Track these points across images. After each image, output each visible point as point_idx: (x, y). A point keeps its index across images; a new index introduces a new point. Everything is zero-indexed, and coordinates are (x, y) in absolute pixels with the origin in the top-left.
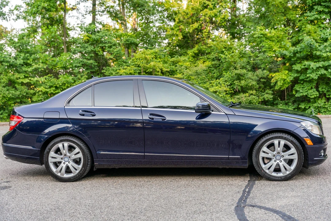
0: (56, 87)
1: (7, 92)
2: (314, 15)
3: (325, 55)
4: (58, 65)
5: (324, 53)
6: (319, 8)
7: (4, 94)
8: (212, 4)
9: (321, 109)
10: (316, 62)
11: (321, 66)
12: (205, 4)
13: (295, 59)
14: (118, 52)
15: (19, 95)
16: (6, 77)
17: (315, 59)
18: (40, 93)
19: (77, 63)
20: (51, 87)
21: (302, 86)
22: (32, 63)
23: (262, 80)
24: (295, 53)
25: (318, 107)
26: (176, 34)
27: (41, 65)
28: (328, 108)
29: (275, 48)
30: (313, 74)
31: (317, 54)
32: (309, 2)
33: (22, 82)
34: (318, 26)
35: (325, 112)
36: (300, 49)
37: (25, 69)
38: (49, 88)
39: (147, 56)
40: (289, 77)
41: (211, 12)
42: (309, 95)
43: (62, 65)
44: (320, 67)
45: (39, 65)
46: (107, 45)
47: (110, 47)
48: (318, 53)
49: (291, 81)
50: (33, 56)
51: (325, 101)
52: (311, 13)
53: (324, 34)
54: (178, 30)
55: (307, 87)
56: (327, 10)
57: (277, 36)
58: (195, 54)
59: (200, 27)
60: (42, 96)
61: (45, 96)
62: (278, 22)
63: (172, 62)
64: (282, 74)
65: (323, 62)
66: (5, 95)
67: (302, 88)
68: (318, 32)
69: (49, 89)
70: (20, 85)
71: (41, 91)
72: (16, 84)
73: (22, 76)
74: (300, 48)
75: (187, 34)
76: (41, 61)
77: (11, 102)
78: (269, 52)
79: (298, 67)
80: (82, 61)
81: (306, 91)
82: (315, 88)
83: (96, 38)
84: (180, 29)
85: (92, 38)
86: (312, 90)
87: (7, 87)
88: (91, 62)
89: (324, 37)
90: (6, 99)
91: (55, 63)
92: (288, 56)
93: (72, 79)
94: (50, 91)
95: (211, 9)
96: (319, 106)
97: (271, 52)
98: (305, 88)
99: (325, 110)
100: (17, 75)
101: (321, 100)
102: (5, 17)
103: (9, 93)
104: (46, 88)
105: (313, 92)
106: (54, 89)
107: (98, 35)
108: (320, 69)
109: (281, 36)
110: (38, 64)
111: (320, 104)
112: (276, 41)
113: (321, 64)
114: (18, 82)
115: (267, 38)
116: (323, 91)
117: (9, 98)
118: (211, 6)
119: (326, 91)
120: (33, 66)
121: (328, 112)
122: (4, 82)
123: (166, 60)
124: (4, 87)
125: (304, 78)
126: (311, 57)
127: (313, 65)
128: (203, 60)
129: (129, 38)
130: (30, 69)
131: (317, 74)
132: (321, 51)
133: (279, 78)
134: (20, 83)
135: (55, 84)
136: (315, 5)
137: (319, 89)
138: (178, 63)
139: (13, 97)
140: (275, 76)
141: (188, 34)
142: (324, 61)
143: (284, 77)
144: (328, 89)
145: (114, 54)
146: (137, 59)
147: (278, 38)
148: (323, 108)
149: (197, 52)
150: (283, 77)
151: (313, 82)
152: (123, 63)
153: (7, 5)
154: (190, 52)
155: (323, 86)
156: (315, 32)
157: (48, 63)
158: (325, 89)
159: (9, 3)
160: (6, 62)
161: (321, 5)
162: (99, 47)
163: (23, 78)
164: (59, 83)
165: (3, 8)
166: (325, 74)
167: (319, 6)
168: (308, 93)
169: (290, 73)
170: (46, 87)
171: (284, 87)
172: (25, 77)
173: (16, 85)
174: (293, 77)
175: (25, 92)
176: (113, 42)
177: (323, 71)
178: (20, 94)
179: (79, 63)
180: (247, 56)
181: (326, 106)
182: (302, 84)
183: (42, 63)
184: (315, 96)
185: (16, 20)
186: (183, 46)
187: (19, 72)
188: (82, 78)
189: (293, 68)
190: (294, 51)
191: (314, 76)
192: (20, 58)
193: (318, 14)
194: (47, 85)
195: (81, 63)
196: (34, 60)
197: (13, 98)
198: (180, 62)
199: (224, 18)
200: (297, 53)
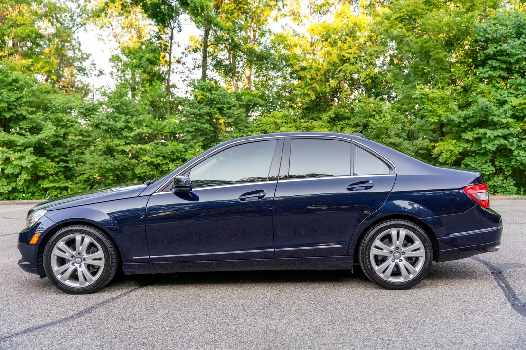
0: (164, 157)
1: (105, 162)
2: (488, 72)
3: (504, 121)
4: (164, 130)
5: (504, 118)
6: (494, 63)
7: (101, 164)
8: (354, 58)
9: (498, 189)
10: (493, 130)
11: (500, 134)
12: (344, 57)
13: (466, 126)
14: (240, 115)
15: (119, 166)
16: (103, 144)
17: (491, 126)
18: (145, 163)
19: (189, 127)
20: (157, 156)
21: (474, 160)
22: (133, 126)
23: (420, 151)
24: (465, 118)
25: (494, 186)
26: (307, 93)
27: (145, 130)
28: (507, 187)
29: (440, 112)
30: (489, 144)
31: (494, 119)
32: (480, 56)
33: (122, 150)
34: (492, 85)
35: (503, 192)
36: (473, 113)
37: (125, 133)
38: (155, 157)
39: (277, 120)
40: (458, 148)
41: (353, 66)
42: (483, 171)
43: (171, 130)
44: (498, 136)
45: (143, 129)
46: (225, 106)
47: (230, 108)
48: (496, 119)
49: (460, 153)
50: (135, 118)
51: (502, 179)
52: (484, 69)
53: (501, 95)
54: (310, 88)
55: (480, 161)
56: (504, 66)
57: (441, 97)
58: (331, 118)
59: (339, 85)
60: (146, 167)
61: (150, 167)
62: (441, 80)
63: (305, 127)
64: (448, 144)
65: (501, 130)
66: (102, 166)
67: (474, 161)
68: (492, 93)
69: (156, 159)
70: (120, 153)
71: (146, 161)
72: (114, 152)
73: (122, 142)
74: (472, 111)
75: (319, 93)
76: (144, 124)
77: (110, 174)
78: (432, 117)
79: (469, 135)
80: (195, 126)
81: (479, 165)
82: (490, 162)
83: (212, 97)
84: (312, 88)
85: (207, 97)
86: (487, 164)
87: (105, 156)
88: (207, 126)
89: (501, 99)
90: (104, 171)
91: (160, 127)
92: (457, 122)
93: (183, 147)
94: (157, 161)
95: (352, 64)
96: (496, 184)
97: (434, 117)
98: (478, 162)
99: (503, 190)
100: (116, 141)
101: (498, 177)
102: (85, 72)
103: (107, 163)
104: (151, 158)
105: (488, 167)
106: (161, 158)
107: (215, 94)
108: (498, 138)
109: (446, 97)
110: (141, 128)
111: (497, 182)
112: (440, 103)
113: (499, 132)
114: (118, 150)
115: (429, 100)
116: (500, 166)
117: (107, 169)
118: (352, 60)
119: (504, 166)
120: (135, 130)
121: (506, 192)
122: (101, 150)
123: (298, 126)
124: (101, 155)
125: (477, 149)
126: (484, 123)
127: (489, 133)
128: (341, 126)
129: (252, 97)
130: (132, 134)
131: (494, 145)
132: (499, 116)
133: (444, 149)
134: (121, 151)
135: (162, 153)
136: (490, 59)
137: (496, 164)
138: (313, 129)
139: (112, 167)
140: (439, 146)
141: (321, 94)
142: (503, 128)
143: (452, 148)
144: (507, 163)
145: (235, 118)
146: (262, 124)
147: (442, 99)
148: (500, 187)
149: (334, 116)
150: (450, 148)
151: (487, 155)
152: (244, 128)
153: (88, 59)
154: (325, 117)
155: (501, 159)
156: (490, 93)
157: (153, 127)
158: (503, 163)
159: (90, 56)
160: (104, 126)
161: (496, 59)
162: (216, 109)
163: (123, 145)
164: (168, 151)
165: (83, 62)
166: (505, 145)
167: (495, 61)
168: (481, 169)
169: (458, 143)
170: (152, 156)
171: (451, 161)
172: (127, 144)
173: (115, 154)
174: (462, 148)
175: (126, 162)
176: (232, 103)
177: (502, 141)
178: (121, 164)
179: (192, 127)
180: (400, 122)
181: (504, 185)
182: (474, 157)
183: (146, 126)
184: (491, 172)
185: (99, 76)
186: (313, 109)
187: (119, 139)
188: (197, 146)
189: (463, 137)
190: (465, 115)
191: (491, 147)
192: (120, 120)
193: (493, 70)
194: (153, 154)
195: (194, 128)
196: (136, 123)
197: (111, 169)
198: (315, 128)
199: (369, 75)
200: (468, 118)
